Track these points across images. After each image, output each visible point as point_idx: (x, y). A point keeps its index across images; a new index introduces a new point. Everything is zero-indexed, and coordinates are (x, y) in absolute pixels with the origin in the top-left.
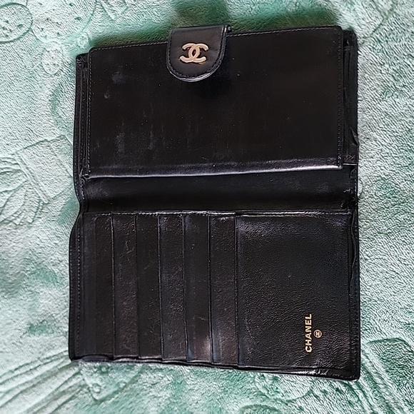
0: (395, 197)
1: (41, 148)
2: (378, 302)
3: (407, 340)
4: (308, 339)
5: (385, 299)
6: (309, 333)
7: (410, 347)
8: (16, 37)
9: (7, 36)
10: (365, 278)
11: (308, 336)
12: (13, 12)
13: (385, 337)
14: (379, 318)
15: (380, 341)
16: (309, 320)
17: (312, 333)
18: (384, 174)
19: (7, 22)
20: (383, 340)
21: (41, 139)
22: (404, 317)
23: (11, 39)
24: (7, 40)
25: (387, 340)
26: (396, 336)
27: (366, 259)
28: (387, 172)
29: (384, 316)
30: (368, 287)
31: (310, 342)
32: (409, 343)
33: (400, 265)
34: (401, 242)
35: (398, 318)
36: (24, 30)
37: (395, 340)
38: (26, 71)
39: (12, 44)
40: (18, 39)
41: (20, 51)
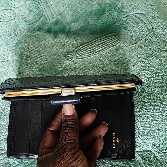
0: (151, 93)
1: (7, 63)
2: (142, 134)
3: (153, 151)
4: (114, 142)
5: (145, 133)
6: (114, 140)
7: (154, 154)
8: (7, 20)
9: (4, 20)
10: (137, 124)
11: (114, 141)
12: (9, 12)
13: (144, 150)
14: (142, 141)
15: (142, 151)
16: (114, 134)
17: (115, 140)
18: (147, 85)
19: (6, 15)
20: (143, 151)
21: (8, 60)
22: (152, 141)
23: (6, 21)
24: (4, 21)
25: (145, 151)
26: (149, 149)
27: (138, 117)
28: (149, 84)
29: (144, 140)
30: (138, 128)
31: (114, 144)
32: (154, 153)
33: (152, 119)
34: (153, 110)
35: (150, 141)
36: (11, 18)
37: (148, 151)
38: (8, 33)
39: (5, 22)
40: (8, 21)
41: (8, 25)
